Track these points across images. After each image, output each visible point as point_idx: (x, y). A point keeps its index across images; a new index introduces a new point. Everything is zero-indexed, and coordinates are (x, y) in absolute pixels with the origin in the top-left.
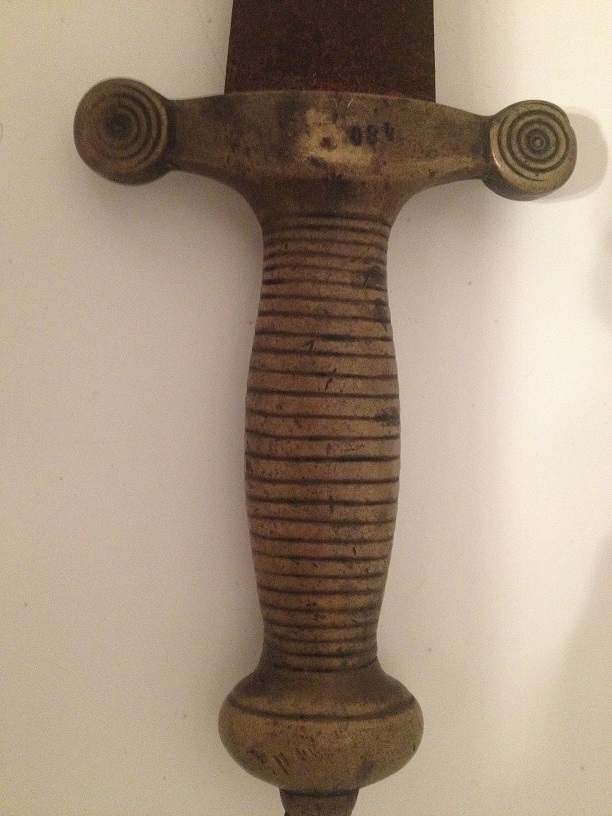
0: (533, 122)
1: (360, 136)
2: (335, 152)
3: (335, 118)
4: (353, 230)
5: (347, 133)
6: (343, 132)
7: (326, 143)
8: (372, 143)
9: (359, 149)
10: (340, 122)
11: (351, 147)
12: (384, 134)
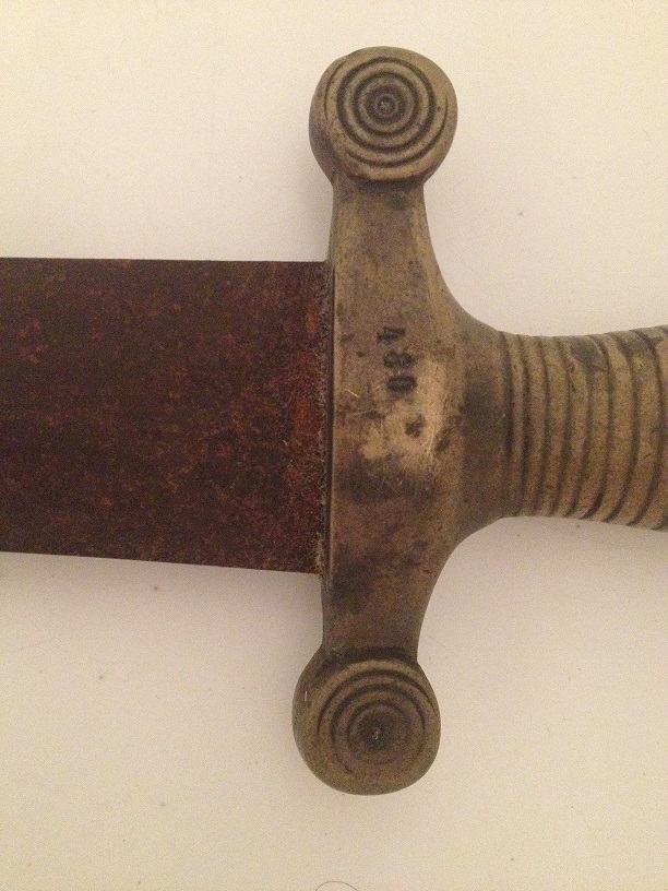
0: (357, 113)
1: (400, 378)
2: (427, 418)
3: (374, 416)
4: (527, 388)
5: (398, 398)
6: (398, 404)
7: (414, 428)
8: (410, 360)
9: (421, 380)
10: (381, 409)
11: (419, 392)
12: (394, 342)
